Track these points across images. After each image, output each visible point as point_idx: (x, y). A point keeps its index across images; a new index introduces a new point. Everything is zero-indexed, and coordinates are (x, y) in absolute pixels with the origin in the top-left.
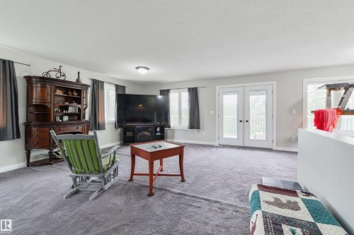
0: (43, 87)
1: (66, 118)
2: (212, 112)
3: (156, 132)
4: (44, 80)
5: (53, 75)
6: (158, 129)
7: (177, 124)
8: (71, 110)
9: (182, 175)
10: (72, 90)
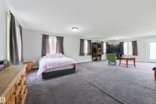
0: (95, 45)
1: (98, 51)
2: (144, 49)
3: (119, 56)
4: (95, 43)
5: (96, 42)
6: (119, 55)
7: (127, 54)
8: (99, 49)
9: (135, 65)
10: (99, 45)
